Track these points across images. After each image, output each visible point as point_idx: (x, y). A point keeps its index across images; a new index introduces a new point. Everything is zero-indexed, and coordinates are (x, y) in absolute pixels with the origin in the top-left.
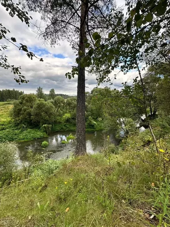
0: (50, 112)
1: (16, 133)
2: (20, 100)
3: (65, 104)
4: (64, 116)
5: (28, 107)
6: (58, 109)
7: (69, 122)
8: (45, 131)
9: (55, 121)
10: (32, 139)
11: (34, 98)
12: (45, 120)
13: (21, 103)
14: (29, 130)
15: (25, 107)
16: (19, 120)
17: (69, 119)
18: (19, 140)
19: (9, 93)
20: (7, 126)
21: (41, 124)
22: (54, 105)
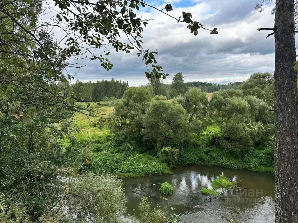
0: (177, 122)
1: (117, 159)
2: (125, 100)
3: (208, 105)
4: (205, 131)
5: (138, 111)
6: (192, 116)
7: (217, 146)
8: (166, 161)
9: (185, 141)
10: (142, 174)
11: (147, 94)
12: (166, 138)
13: (126, 105)
14: (138, 155)
15: (133, 112)
16: (123, 134)
17: (218, 138)
18: (121, 172)
19: (107, 86)
20: (104, 145)
21: (158, 145)
22: (185, 107)
